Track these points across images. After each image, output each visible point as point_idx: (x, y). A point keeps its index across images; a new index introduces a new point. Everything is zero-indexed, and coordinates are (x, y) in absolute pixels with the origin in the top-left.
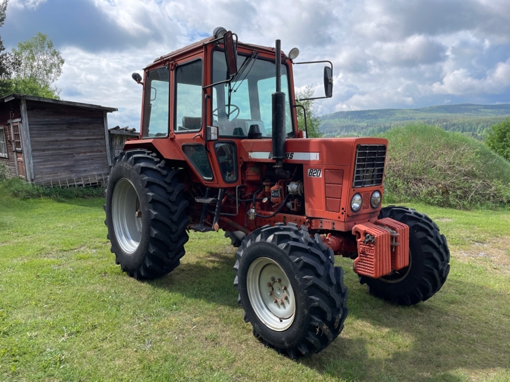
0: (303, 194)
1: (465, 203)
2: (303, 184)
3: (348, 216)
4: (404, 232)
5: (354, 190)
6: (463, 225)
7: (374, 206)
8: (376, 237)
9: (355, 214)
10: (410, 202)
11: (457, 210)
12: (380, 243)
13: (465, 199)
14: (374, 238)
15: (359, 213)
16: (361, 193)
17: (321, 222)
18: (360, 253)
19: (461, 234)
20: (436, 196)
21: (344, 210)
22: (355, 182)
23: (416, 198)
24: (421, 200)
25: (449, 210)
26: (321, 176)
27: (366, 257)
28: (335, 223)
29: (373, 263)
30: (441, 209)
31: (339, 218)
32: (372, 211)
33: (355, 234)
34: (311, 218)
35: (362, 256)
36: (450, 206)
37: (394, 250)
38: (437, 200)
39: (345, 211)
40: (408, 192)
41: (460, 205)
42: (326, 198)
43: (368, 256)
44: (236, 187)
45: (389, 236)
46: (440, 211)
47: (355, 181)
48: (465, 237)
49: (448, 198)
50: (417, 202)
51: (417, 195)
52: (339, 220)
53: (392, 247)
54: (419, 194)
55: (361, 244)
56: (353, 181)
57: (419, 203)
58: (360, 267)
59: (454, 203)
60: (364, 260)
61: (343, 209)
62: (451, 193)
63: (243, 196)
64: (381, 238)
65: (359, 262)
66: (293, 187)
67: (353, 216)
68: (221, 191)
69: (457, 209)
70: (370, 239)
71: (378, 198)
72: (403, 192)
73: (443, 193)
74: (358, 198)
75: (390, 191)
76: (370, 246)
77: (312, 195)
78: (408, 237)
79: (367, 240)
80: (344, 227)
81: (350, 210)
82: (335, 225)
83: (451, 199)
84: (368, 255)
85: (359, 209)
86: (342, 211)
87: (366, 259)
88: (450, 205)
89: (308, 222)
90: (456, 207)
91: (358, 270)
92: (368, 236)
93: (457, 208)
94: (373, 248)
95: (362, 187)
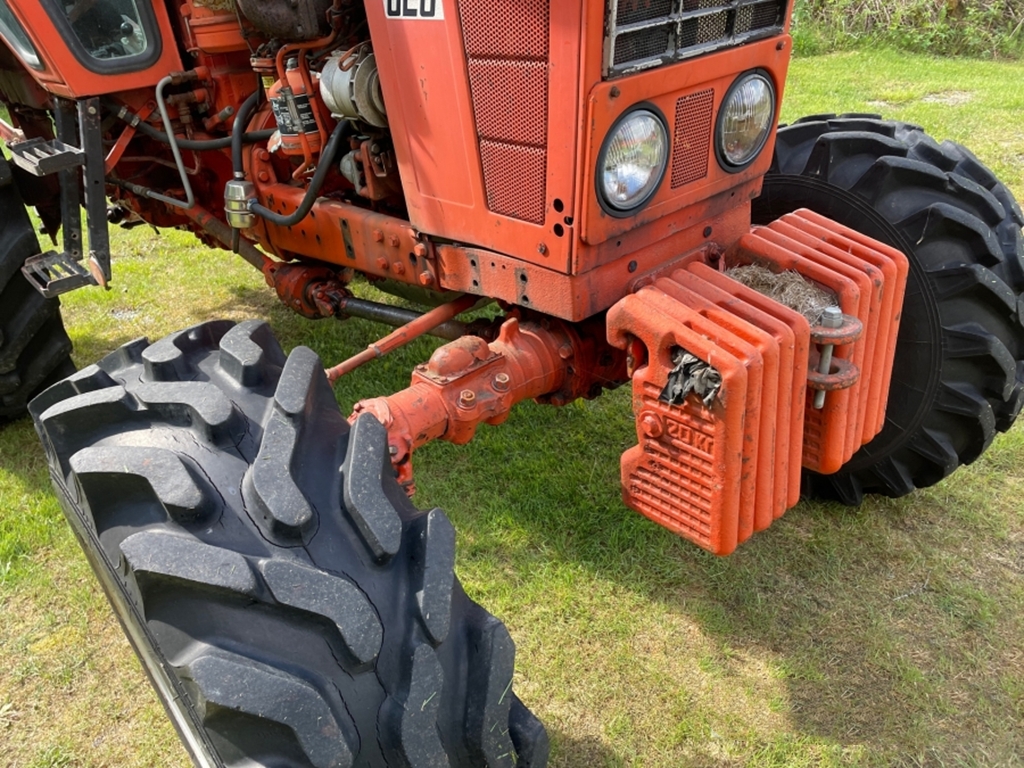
0: (383, 117)
1: (1007, 39)
2: (373, 65)
3: (584, 244)
4: (883, 298)
5: (613, 94)
6: (1005, 114)
7: (735, 157)
8: (726, 375)
9: (627, 224)
10: (858, 48)
11: (982, 63)
12: (749, 402)
13: (1006, 25)
14: (717, 379)
15: (646, 214)
16: (659, 104)
17: (473, 263)
18: (647, 437)
19: (1005, 145)
20: (930, 25)
21: (566, 212)
22: (621, 38)
23: (875, 34)
24: (890, 39)
25: (962, 63)
26: (439, 14)
27: (674, 459)
28: (530, 275)
29: (708, 494)
30: (941, 63)
31: (545, 252)
32: (727, 181)
33: (619, 344)
34: (434, 241)
35: (653, 451)
36: (966, 51)
37: (821, 402)
38: (932, 35)
39: (569, 221)
40: (855, 18)
41: (990, 47)
42: (478, 139)
43: (686, 458)
44: (153, 88)
45: (807, 344)
46: (938, 70)
47: (615, 31)
48: (1013, 154)
49: (961, 29)
50: (876, 46)
51: (880, 25)
52: (545, 262)
53: (812, 392)
54: (885, 21)
55: (647, 397)
56: (606, 33)
57: (882, 49)
58: (646, 492)
59: (977, 41)
60: (662, 467)
61: (558, 205)
62: (972, 11)
63: (208, 124)
64: (759, 378)
65: (640, 468)
66: (336, 82)
67: (615, 240)
68: (86, 114)
69: (982, 59)
70: (693, 382)
71: (762, 103)
72: (841, 19)
73: (950, 12)
74: (641, 129)
75: (806, 18)
76: (697, 417)
77: (420, 125)
78: (899, 309)
79: (678, 388)
80: (568, 299)
81: (596, 209)
82: (529, 284)
83: (969, 29)
84: (686, 452)
85: (649, 197)
86: (554, 217)
87: (675, 466)
88: (967, 47)
89: (425, 256)
90: (980, 51)
91: (636, 499)
92: (688, 366)
93: (983, 54)
94: (709, 428)
95: (667, 62)
